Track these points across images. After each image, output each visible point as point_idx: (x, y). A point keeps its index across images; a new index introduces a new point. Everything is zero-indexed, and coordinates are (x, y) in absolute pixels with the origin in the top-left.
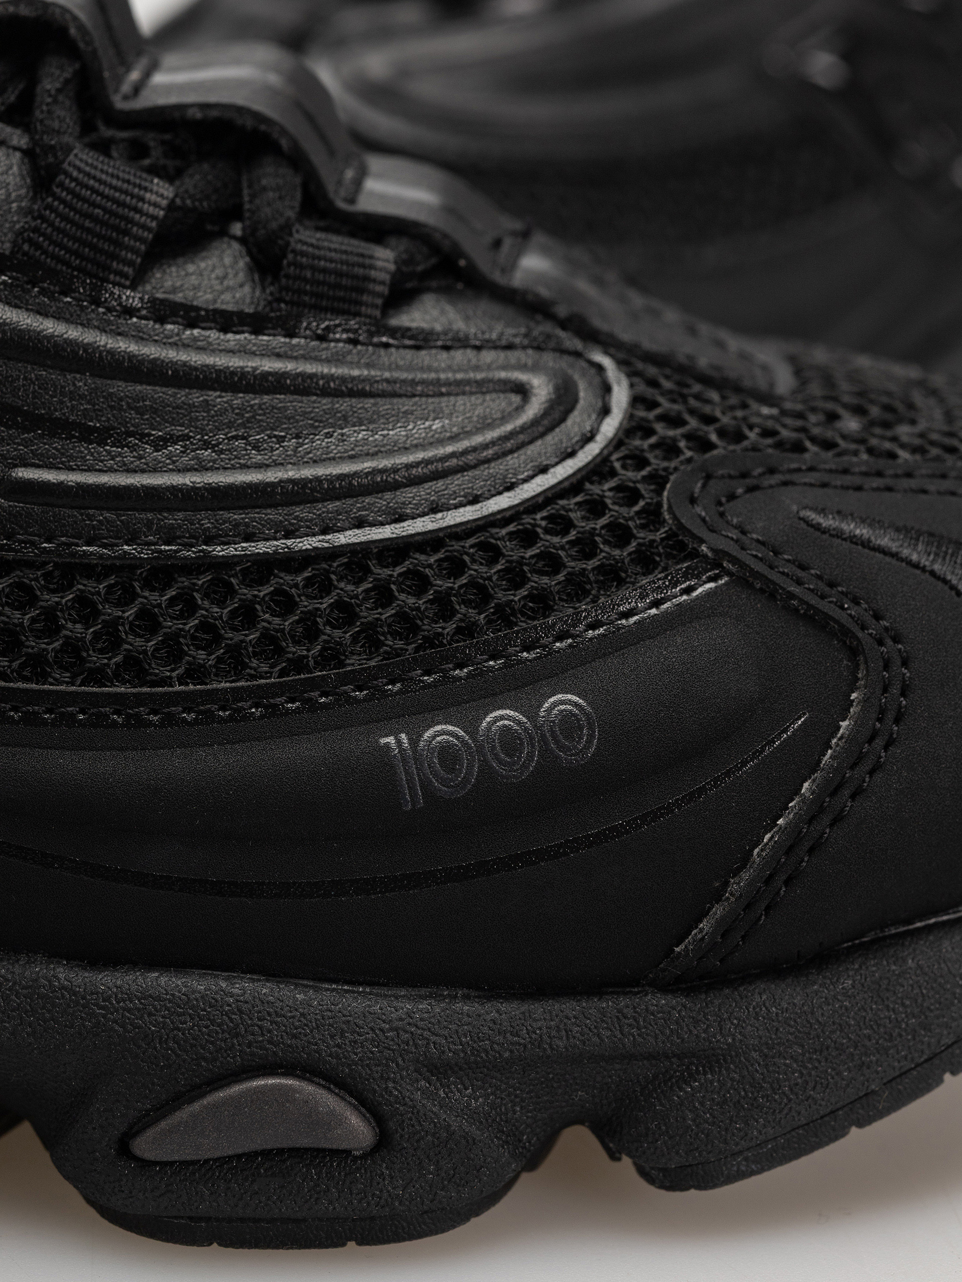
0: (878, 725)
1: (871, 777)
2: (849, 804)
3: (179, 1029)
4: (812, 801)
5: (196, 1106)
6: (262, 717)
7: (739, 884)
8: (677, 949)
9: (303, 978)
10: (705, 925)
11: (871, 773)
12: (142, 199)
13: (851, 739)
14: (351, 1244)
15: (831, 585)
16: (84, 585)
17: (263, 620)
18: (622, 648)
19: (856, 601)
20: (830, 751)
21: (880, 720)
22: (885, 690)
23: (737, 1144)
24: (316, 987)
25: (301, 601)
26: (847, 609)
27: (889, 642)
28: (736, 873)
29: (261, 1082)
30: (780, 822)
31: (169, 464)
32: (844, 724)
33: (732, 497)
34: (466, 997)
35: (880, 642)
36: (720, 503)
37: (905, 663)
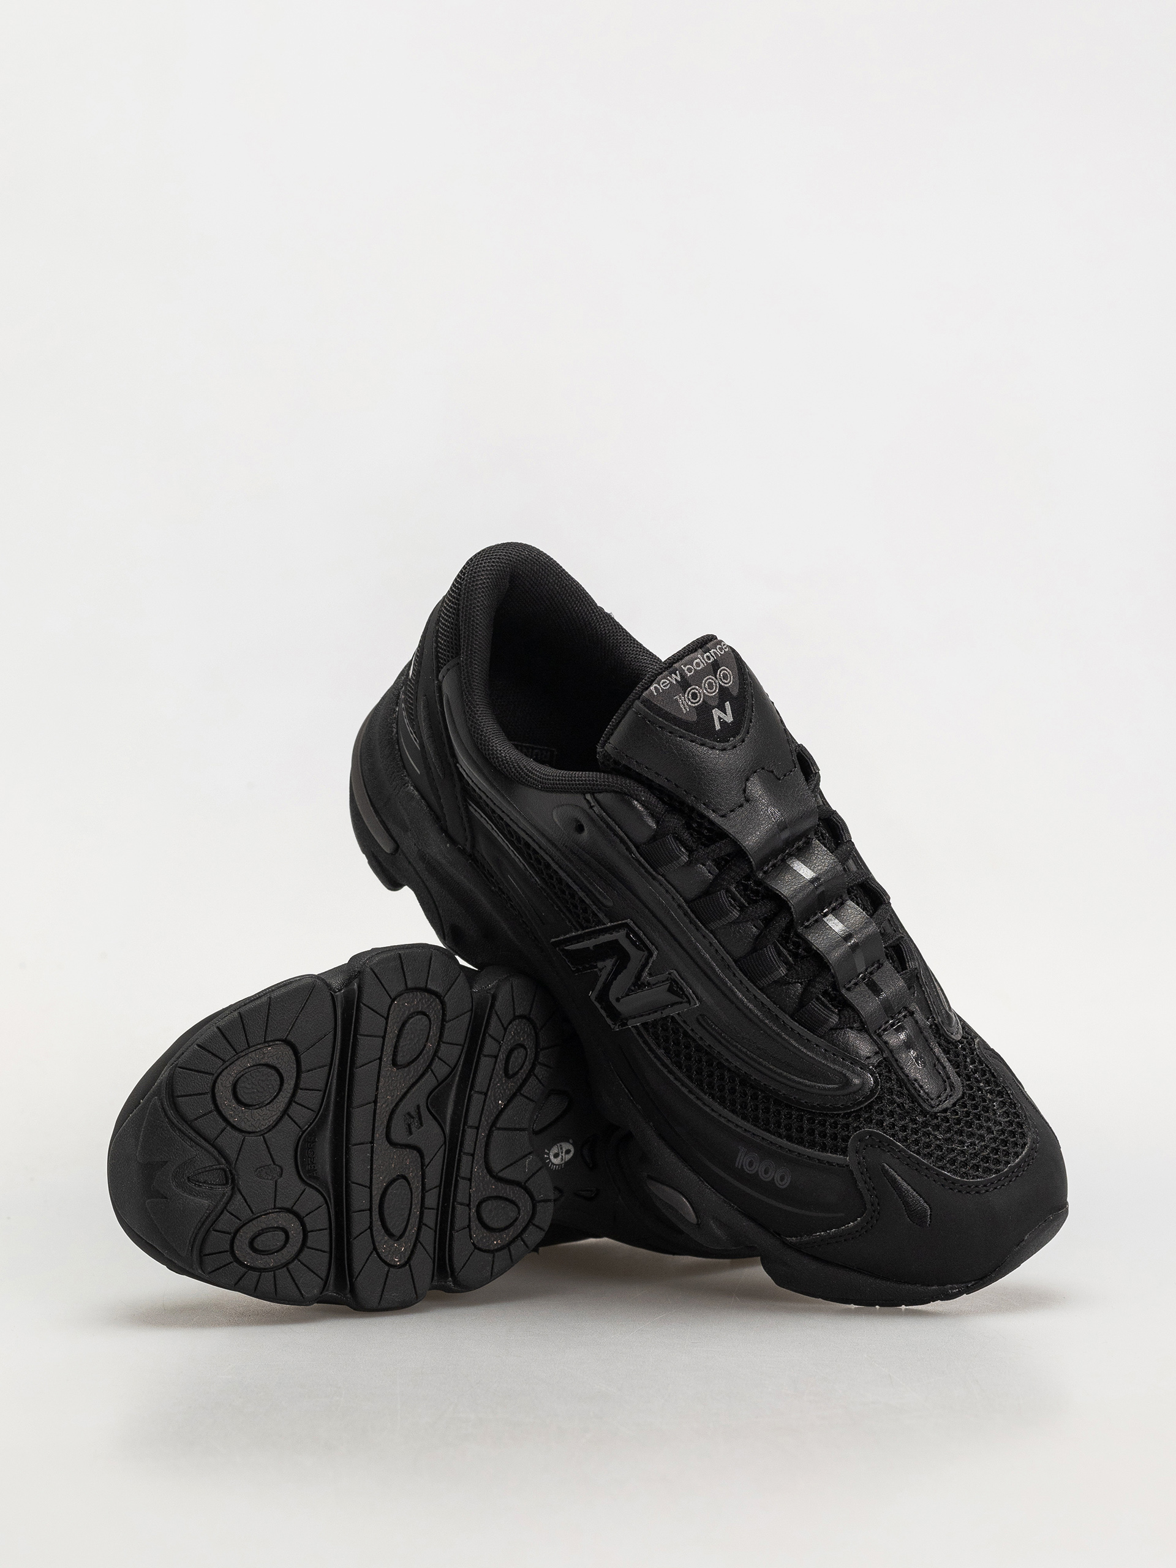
15: (874, 1188)
19: (876, 1197)
22: (867, 1223)
26: (872, 1198)
27: (876, 1213)
33: (872, 1146)
35: (874, 1211)
36: (867, 1146)
37: (877, 1220)
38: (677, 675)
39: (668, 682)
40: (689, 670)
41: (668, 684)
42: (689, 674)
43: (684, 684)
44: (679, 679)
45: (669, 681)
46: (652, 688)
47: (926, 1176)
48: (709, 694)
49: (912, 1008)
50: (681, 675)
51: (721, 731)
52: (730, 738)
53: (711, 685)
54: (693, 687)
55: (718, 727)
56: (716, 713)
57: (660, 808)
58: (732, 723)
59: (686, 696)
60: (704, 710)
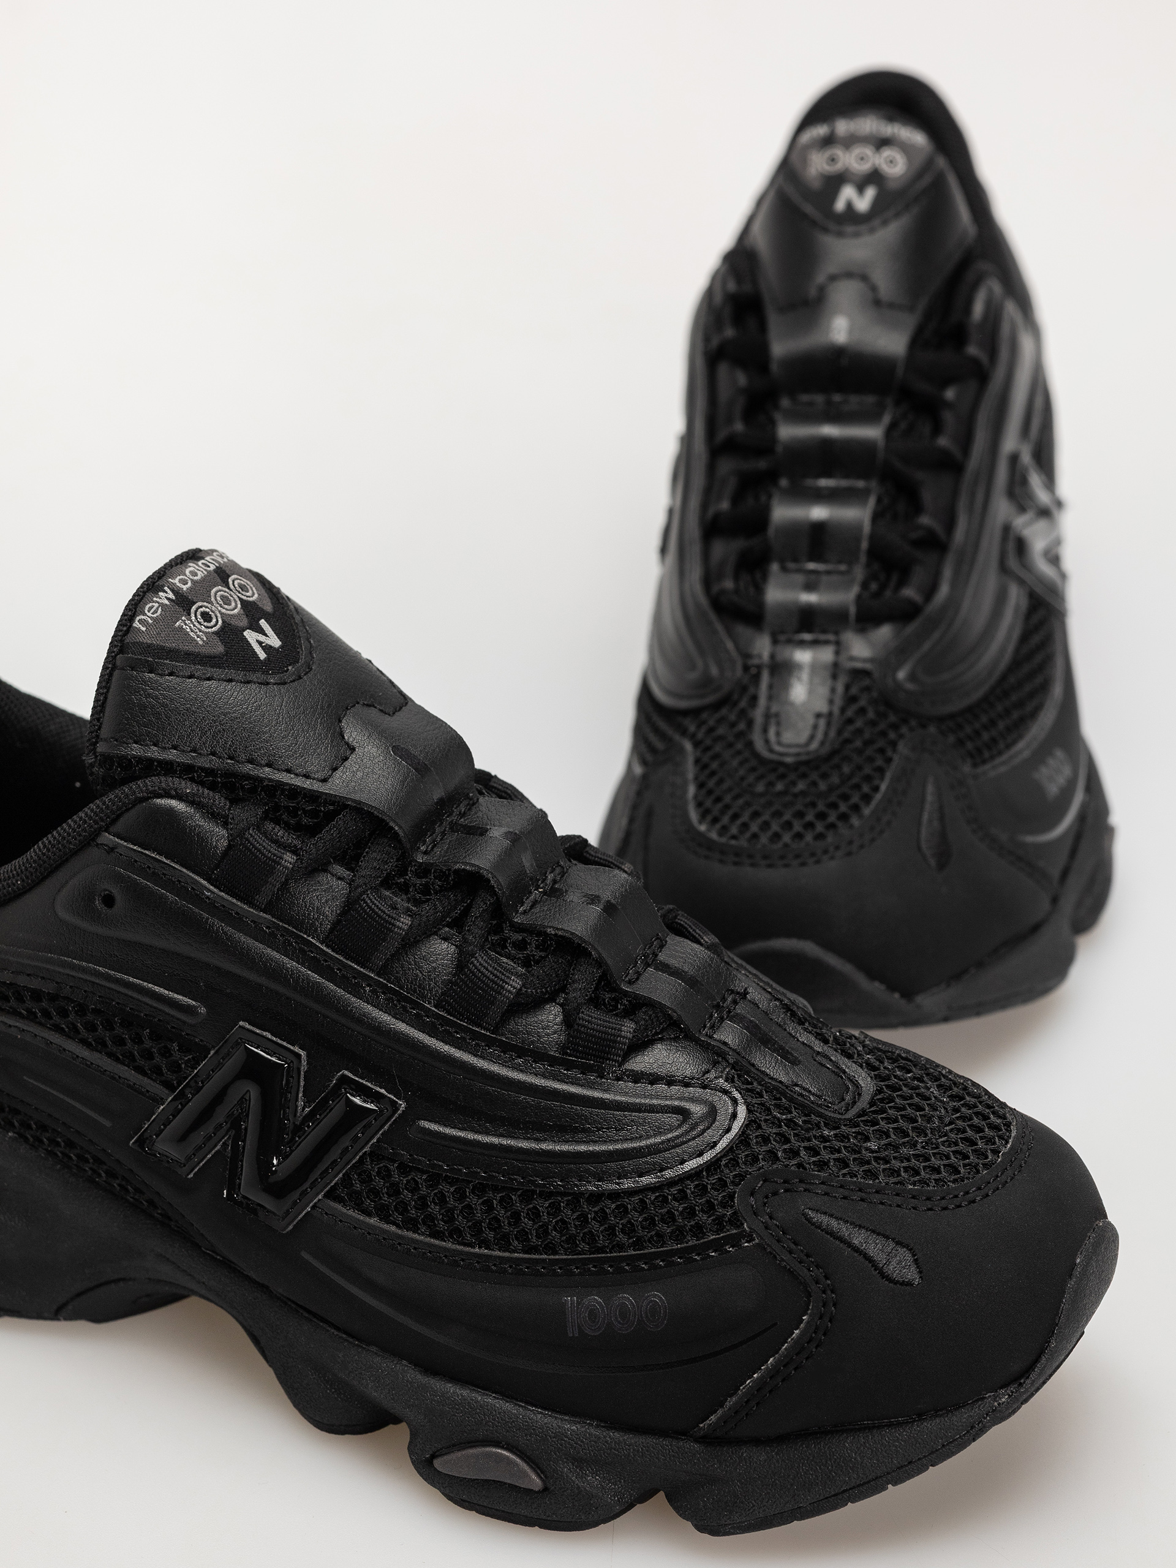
0: (814, 1335)
1: (806, 1361)
2: (793, 1372)
3: (456, 1416)
4: (771, 1369)
5: (459, 1454)
6: (511, 1274)
7: (730, 1402)
8: (701, 1425)
9: (520, 1401)
10: (713, 1418)
11: (807, 1359)
12: (503, 988)
13: (797, 1342)
14: (536, 1527)
15: (808, 1256)
16: (443, 1186)
17: (523, 1222)
18: (692, 1272)
19: (818, 1267)
20: (786, 1345)
21: (815, 1332)
22: (821, 1318)
23: (726, 1521)
24: (525, 1407)
25: (544, 1215)
26: (811, 1271)
27: (829, 1292)
28: (731, 1396)
29: (494, 1450)
30: (755, 1376)
31: (493, 1131)
32: (797, 1332)
33: (775, 1194)
34: (597, 1426)
35: (824, 1292)
36: (767, 1197)
37: (834, 1305)
38: (167, 593)
39: (156, 605)
40: (185, 582)
41: (158, 608)
42: (185, 588)
43: (183, 602)
44: (171, 596)
45: (158, 603)
46: (136, 624)
47: (882, 1203)
48: (229, 612)
49: (739, 987)
50: (173, 591)
51: (269, 659)
52: (287, 667)
53: (226, 600)
54: (200, 604)
55: (262, 655)
56: (251, 636)
57: (218, 800)
58: (281, 647)
59: (193, 618)
60: (230, 634)
